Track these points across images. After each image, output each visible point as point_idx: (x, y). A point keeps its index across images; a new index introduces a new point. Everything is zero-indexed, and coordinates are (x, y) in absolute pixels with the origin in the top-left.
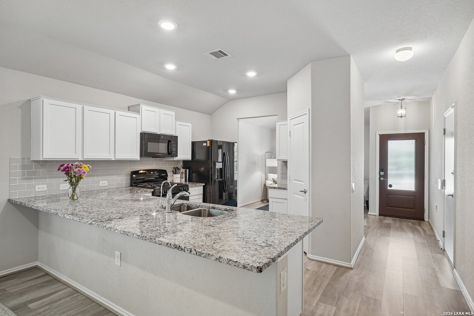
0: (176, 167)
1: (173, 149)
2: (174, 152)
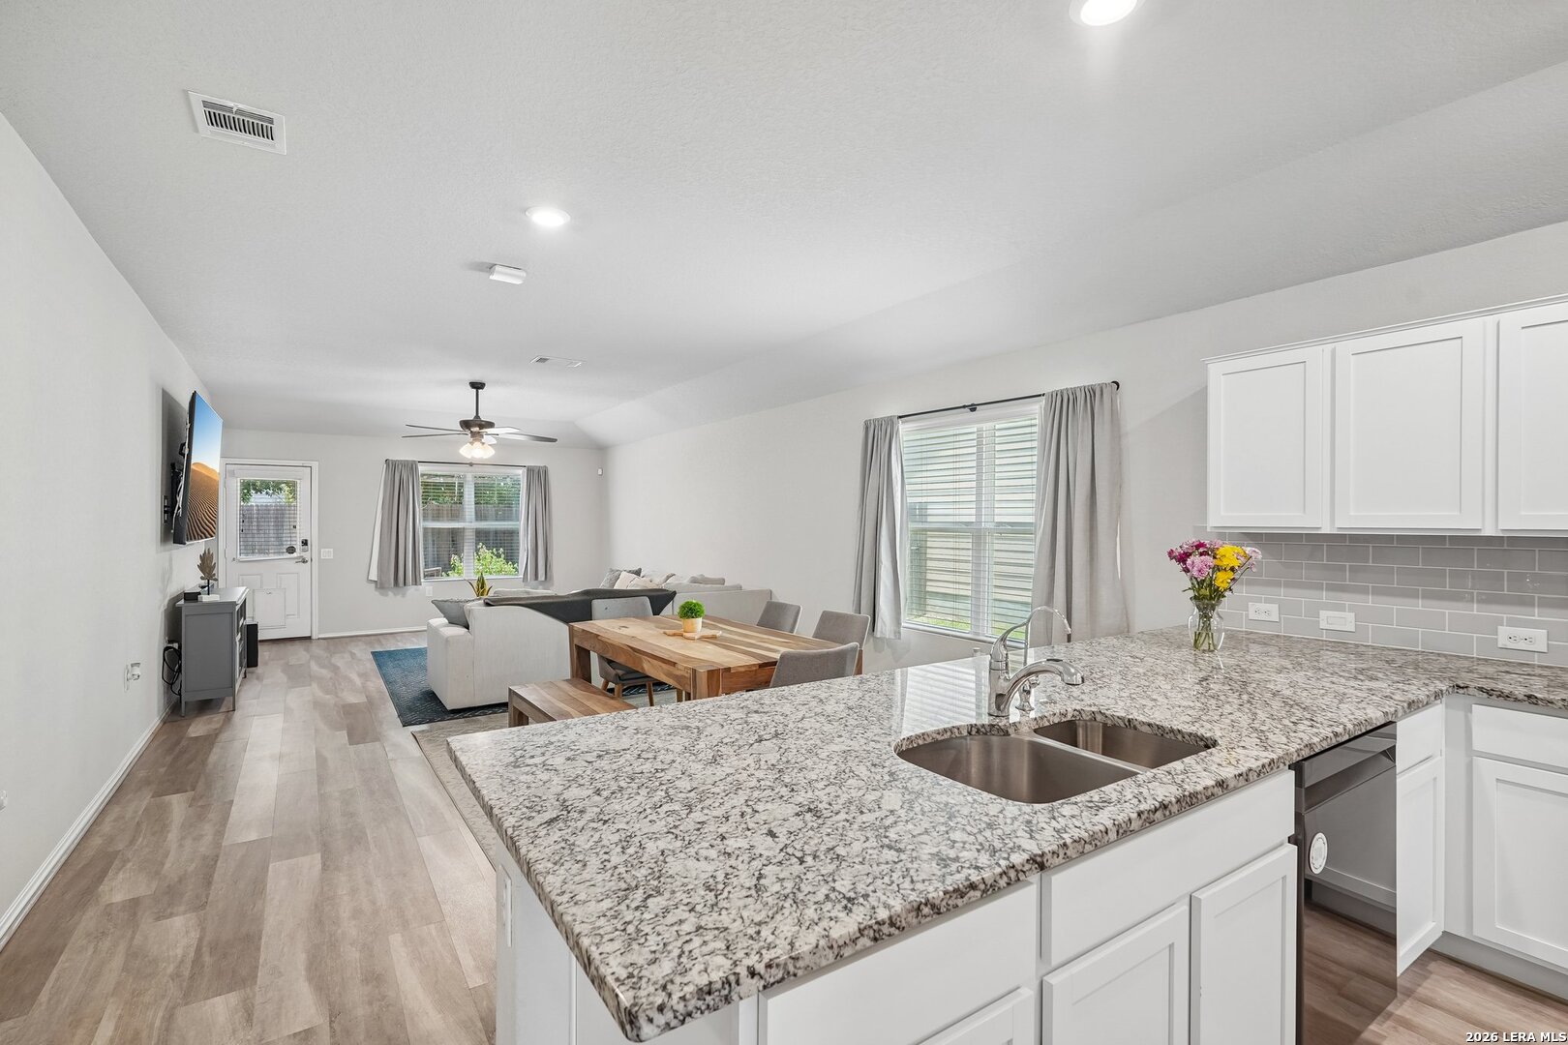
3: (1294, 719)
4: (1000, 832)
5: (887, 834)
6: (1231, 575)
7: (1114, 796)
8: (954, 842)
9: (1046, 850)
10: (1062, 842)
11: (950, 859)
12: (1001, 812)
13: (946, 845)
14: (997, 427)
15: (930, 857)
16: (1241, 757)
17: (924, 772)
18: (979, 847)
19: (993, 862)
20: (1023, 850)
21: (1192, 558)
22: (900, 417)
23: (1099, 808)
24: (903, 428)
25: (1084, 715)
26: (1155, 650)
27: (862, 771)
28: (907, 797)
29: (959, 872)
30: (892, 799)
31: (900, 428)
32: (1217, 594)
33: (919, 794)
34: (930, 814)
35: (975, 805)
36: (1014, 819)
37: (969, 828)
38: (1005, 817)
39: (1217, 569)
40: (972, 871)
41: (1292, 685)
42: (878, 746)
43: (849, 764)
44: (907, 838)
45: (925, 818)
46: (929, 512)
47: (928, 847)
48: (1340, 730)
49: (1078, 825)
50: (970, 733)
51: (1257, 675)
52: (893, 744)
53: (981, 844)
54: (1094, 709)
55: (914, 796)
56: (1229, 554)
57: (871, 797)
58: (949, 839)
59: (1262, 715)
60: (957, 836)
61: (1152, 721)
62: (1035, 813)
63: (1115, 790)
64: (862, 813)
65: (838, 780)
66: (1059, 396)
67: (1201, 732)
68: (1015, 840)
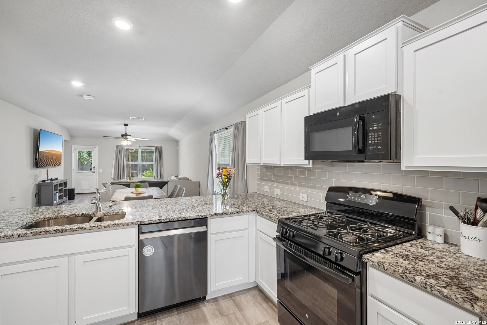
1: (372, 138)
2: (373, 145)
22: (215, 132)
31: (215, 135)
50: (82, 216)
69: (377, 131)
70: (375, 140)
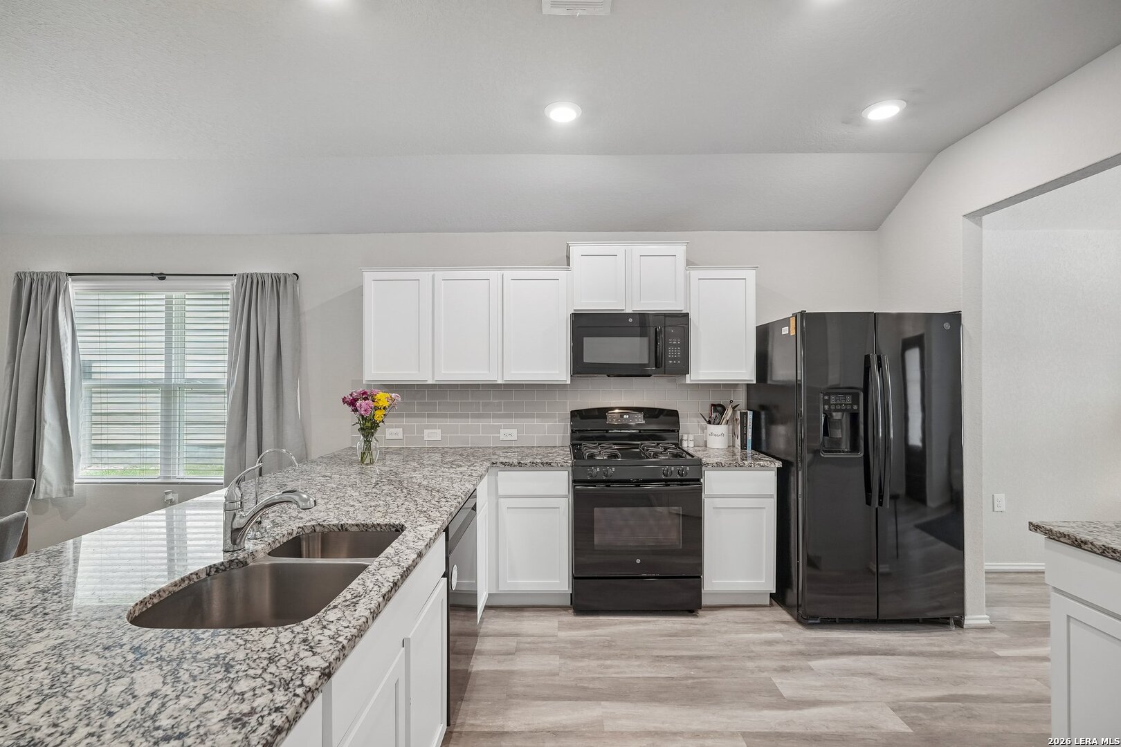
0: (717, 402)
1: (671, 352)
2: (673, 359)
3: (436, 499)
4: (283, 662)
5: (157, 724)
6: (383, 412)
7: (360, 589)
8: (243, 694)
9: (331, 660)
10: (340, 646)
11: (245, 715)
12: (276, 641)
13: (235, 702)
14: (187, 297)
15: (221, 724)
16: (422, 532)
17: (176, 632)
18: (270, 687)
19: (291, 695)
20: (312, 669)
21: (359, 402)
22: (70, 275)
23: (355, 604)
24: (73, 287)
25: (306, 530)
26: (336, 469)
27: (92, 661)
28: (167, 668)
29: (261, 724)
30: (148, 679)
31: (70, 286)
32: (375, 426)
33: (180, 660)
34: (202, 676)
35: (248, 645)
36: (291, 643)
37: (251, 672)
38: (282, 645)
39: (376, 408)
40: (274, 716)
41: (425, 477)
42: (104, 623)
43: (69, 660)
44: (185, 717)
45: (198, 683)
46: (94, 370)
47: (215, 714)
48: (460, 500)
49: (346, 625)
50: (208, 575)
51: (404, 475)
52: (125, 615)
53: (271, 683)
54: (314, 523)
55: (175, 664)
56: (383, 398)
57: (117, 689)
58: (235, 694)
59: (420, 501)
60: (243, 686)
61: (359, 522)
62: (307, 630)
63: (359, 584)
64: (111, 714)
65: (59, 686)
66: (249, 278)
67: (392, 521)
68: (300, 663)
69: (676, 345)
70: (674, 355)
